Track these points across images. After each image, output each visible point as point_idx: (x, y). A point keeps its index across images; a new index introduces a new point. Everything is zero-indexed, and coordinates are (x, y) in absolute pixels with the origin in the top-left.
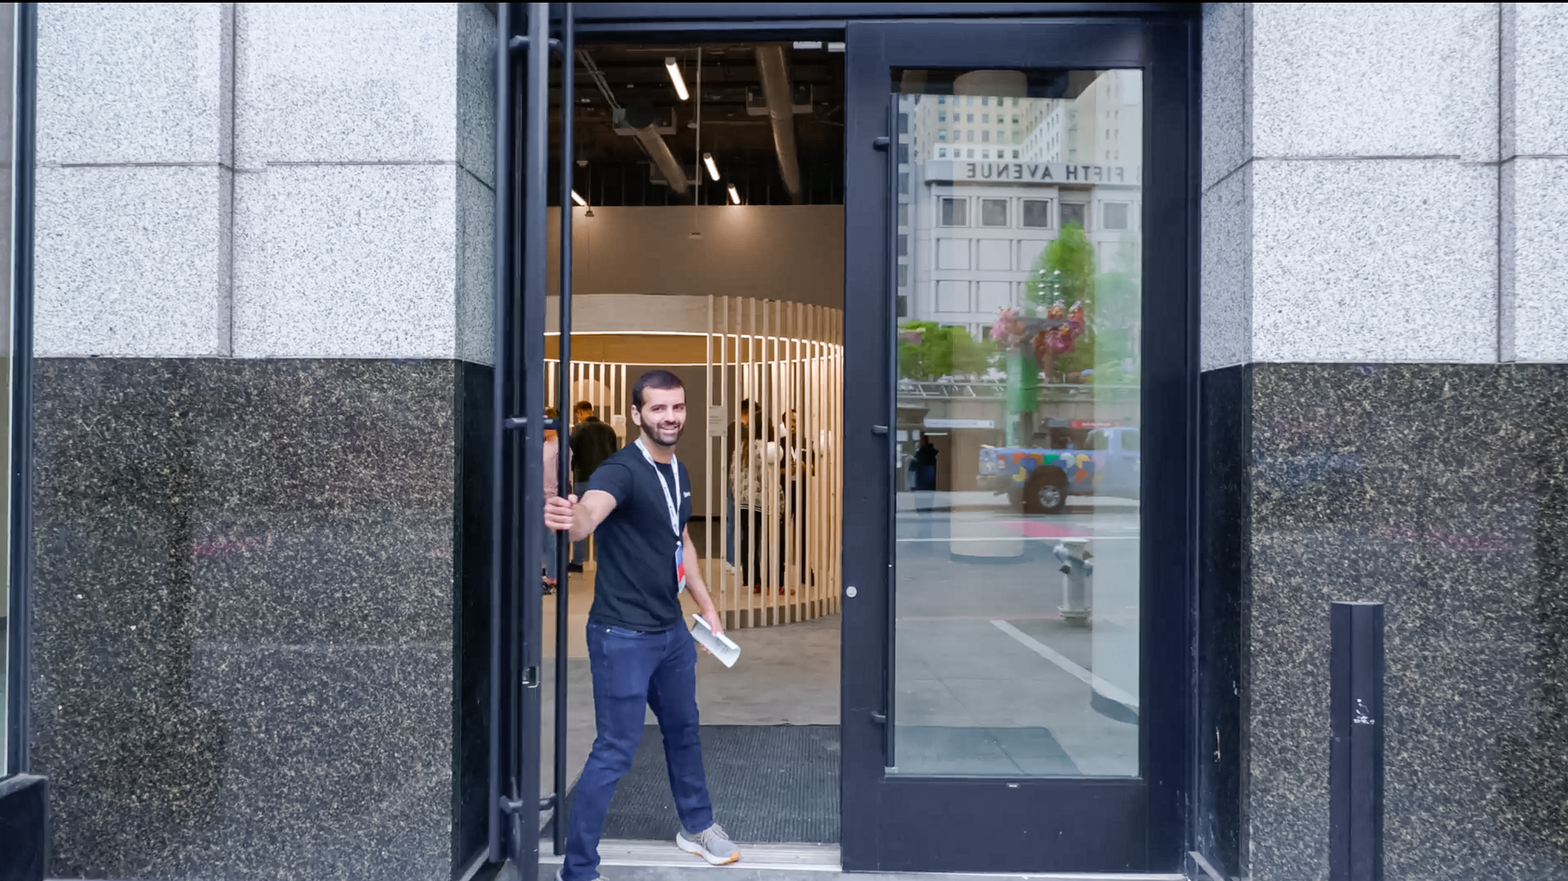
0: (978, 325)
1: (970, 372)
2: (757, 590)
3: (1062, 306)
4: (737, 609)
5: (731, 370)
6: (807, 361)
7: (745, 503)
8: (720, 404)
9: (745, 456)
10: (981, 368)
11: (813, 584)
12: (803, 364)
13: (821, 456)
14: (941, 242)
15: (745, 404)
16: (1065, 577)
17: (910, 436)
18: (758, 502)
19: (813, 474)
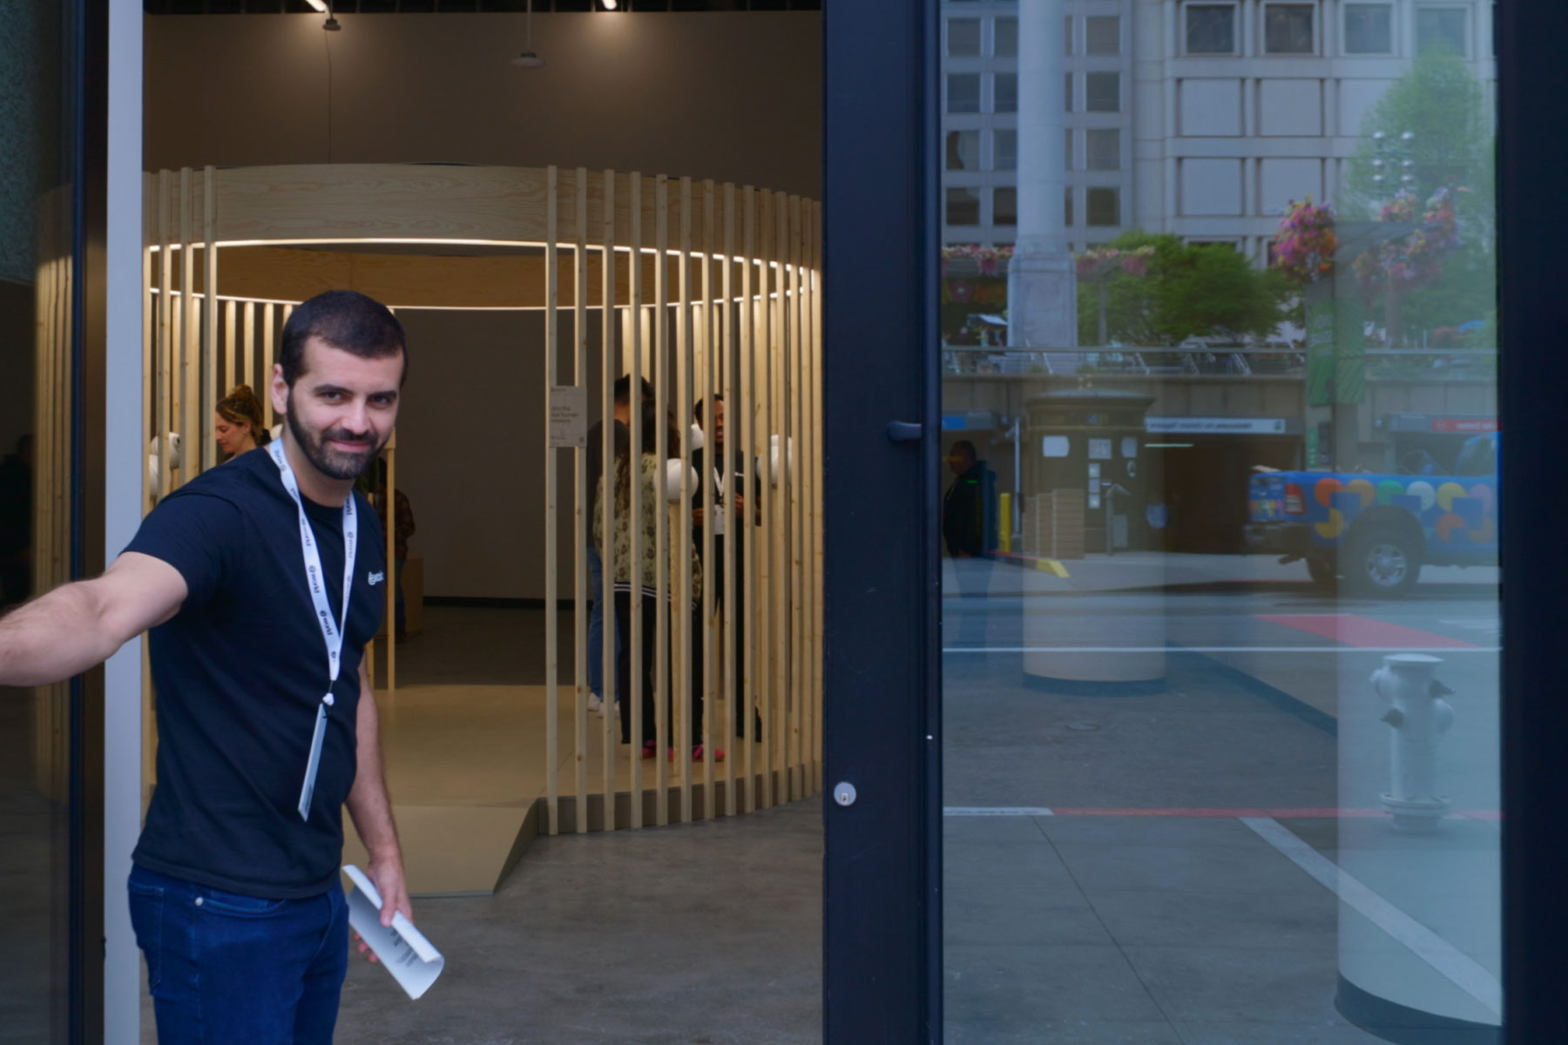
0: (1260, 239)
1: (1246, 330)
2: (649, 751)
3: (1412, 197)
4: (608, 792)
5: (593, 319)
6: (742, 300)
7: (622, 579)
8: (572, 383)
9: (622, 486)
10: (1265, 322)
11: (758, 738)
12: (735, 308)
13: (773, 486)
14: (1185, 84)
15: (621, 386)
16: (1394, 731)
17: (1116, 450)
18: (649, 576)
19: (758, 521)
